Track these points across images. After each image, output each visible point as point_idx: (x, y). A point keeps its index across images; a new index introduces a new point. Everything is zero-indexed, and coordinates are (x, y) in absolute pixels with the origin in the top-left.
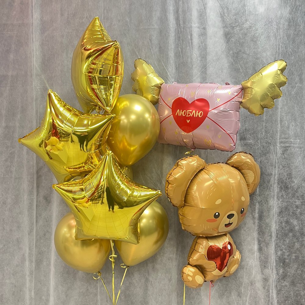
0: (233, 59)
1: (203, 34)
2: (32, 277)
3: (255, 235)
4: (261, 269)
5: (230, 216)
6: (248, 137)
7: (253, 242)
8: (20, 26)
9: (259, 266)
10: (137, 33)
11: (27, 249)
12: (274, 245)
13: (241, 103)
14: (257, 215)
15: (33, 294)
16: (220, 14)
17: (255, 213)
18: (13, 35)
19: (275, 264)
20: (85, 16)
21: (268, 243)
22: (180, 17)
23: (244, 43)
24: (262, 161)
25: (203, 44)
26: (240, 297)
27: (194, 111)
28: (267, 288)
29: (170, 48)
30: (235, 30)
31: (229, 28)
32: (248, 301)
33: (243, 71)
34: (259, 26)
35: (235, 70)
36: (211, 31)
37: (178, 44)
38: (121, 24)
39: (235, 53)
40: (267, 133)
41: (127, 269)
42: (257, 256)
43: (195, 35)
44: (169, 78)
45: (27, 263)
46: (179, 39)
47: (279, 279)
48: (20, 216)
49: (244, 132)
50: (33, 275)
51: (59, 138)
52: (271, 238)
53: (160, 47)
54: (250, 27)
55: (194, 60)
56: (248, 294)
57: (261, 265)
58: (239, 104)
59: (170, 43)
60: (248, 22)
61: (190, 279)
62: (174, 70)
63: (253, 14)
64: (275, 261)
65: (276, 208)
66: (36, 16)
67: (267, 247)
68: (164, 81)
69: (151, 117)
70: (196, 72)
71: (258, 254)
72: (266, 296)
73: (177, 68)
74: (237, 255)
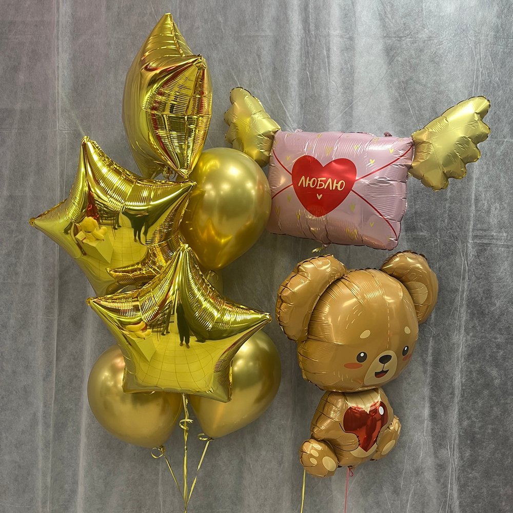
0: (399, 93)
1: (349, 48)
2: (49, 451)
3: (426, 391)
4: (435, 450)
5: (385, 359)
6: (419, 226)
7: (422, 403)
8: (37, 26)
9: (430, 443)
10: (236, 43)
11: (41, 405)
12: (457, 410)
13: (410, 168)
14: (430, 359)
15: (49, 480)
16: (379, 14)
17: (427, 355)
18: (25, 41)
19: (457, 441)
20: (148, 12)
21: (447, 407)
22: (311, 18)
23: (418, 65)
24: (442, 268)
25: (349, 66)
26: (398, 495)
27: (330, 180)
28: (442, 481)
29: (291, 70)
30: (404, 43)
31: (394, 39)
32: (409, 501)
33: (416, 113)
34: (445, 36)
35: (401, 111)
36: (362, 42)
37: (306, 64)
38: (209, 26)
39: (403, 82)
40: (452, 219)
41: (208, 442)
42: (427, 427)
43: (335, 49)
44: (287, 122)
45: (40, 428)
46: (308, 55)
47: (463, 466)
48: (30, 348)
49: (412, 218)
50: (49, 448)
51: (98, 220)
52: (452, 398)
53: (275, 68)
54: (430, 38)
55: (332, 92)
56: (410, 490)
57: (434, 443)
58: (406, 169)
59: (291, 61)
60: (426, 30)
61: (314, 462)
62: (297, 108)
63: (435, 16)
64: (457, 436)
65: (462, 348)
66: (64, 8)
67: (445, 412)
68: (279, 127)
69: (256, 188)
70: (334, 112)
71: (430, 423)
72: (441, 494)
73: (302, 105)
74: (395, 425)
